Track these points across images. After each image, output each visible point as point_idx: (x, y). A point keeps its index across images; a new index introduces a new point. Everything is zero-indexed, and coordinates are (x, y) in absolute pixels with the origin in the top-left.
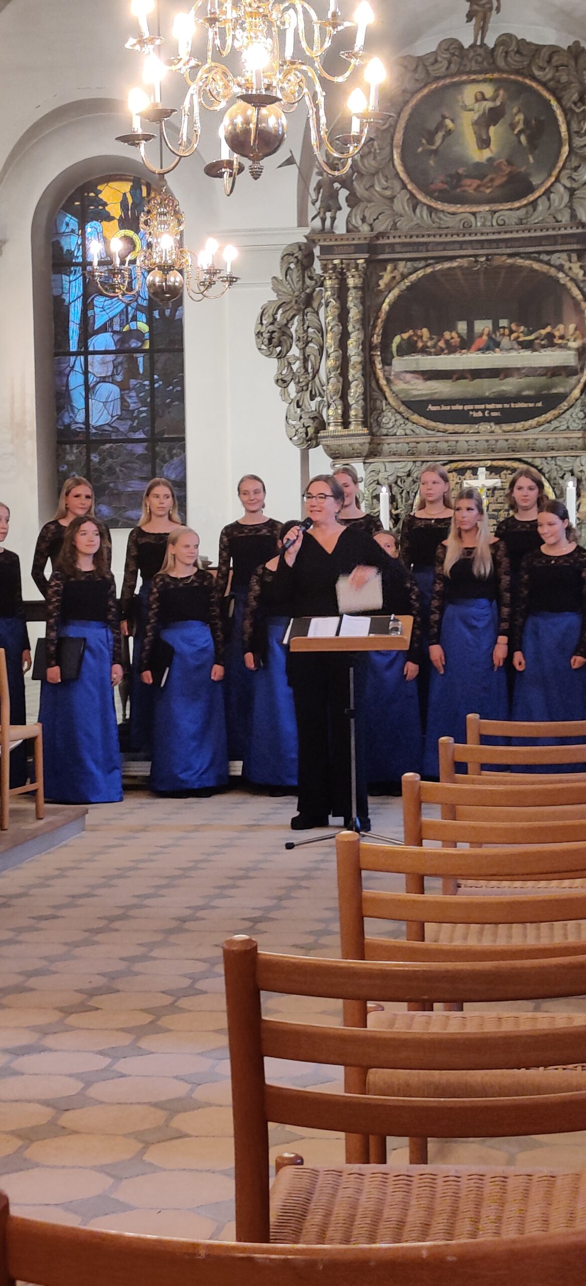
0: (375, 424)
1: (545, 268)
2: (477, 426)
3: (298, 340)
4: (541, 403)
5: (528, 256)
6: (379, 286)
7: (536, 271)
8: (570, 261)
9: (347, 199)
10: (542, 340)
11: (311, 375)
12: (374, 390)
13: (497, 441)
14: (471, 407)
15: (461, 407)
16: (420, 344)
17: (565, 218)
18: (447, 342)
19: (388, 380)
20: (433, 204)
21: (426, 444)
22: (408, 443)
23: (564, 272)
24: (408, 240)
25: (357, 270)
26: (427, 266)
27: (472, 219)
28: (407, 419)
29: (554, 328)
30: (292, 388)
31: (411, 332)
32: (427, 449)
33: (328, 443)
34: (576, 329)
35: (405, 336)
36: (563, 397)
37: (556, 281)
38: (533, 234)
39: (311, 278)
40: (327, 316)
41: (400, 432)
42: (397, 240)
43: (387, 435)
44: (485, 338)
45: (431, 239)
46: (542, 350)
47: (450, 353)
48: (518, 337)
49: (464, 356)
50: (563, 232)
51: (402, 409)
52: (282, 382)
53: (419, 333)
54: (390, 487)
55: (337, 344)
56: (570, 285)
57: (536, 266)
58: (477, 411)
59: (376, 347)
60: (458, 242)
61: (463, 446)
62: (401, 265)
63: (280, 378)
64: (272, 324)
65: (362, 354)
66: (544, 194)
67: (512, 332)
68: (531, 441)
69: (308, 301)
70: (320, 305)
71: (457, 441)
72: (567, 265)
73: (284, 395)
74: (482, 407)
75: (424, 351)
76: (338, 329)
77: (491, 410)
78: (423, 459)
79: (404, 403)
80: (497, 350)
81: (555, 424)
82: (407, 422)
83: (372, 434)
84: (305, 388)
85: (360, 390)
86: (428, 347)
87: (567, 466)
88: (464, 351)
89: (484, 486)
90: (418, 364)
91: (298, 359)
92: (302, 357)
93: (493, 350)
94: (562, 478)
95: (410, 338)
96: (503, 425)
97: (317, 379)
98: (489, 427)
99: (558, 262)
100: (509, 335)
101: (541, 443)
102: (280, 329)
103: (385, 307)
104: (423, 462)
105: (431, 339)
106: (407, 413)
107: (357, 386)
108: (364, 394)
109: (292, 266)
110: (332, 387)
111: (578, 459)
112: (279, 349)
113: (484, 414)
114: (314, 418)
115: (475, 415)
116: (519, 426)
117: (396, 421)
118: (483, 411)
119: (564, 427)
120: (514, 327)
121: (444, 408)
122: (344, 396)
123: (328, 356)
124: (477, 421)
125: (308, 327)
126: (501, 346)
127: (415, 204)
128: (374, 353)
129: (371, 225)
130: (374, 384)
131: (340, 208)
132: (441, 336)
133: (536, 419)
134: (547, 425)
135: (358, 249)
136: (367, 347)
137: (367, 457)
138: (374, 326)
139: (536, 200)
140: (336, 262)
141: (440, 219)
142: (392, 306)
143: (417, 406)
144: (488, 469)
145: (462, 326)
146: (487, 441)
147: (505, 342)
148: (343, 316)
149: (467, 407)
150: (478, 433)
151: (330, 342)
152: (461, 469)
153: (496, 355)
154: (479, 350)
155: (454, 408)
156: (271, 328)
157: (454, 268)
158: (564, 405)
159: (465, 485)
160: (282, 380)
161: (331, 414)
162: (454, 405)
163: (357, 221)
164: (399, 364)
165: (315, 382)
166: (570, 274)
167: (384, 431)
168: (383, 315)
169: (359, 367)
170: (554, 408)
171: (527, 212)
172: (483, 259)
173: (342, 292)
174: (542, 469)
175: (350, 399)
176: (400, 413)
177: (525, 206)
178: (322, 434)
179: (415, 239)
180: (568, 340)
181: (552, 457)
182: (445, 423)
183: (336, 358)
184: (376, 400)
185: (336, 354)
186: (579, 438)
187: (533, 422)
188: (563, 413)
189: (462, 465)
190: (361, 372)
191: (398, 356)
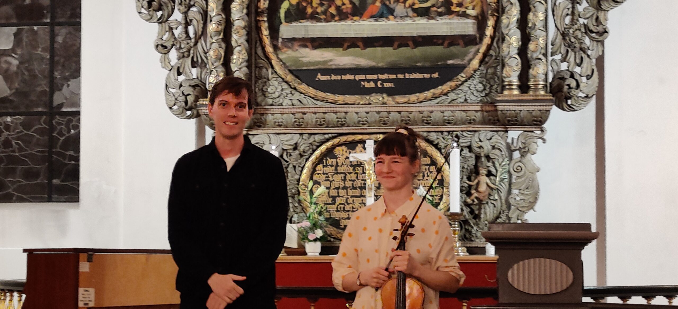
0: (259, 94)
2: (368, 98)
3: (182, 3)
4: (437, 74)
10: (438, 8)
11: (193, 40)
12: (260, 58)
13: (389, 113)
14: (363, 77)
15: (352, 77)
16: (309, 10)
19: (276, 48)
21: (313, 115)
22: (293, 114)
28: (295, 89)
30: (173, 55)
32: (314, 120)
35: (294, 1)
36: (462, 68)
41: (286, 102)
43: (272, 105)
44: (378, 4)
46: (439, 18)
49: (356, 23)
51: (289, 78)
52: (162, 48)
55: (220, 7)
58: (368, 81)
59: (262, 12)
61: (353, 118)
63: (160, 43)
65: (246, 18)
68: (426, 114)
71: (346, 113)
73: (165, 62)
74: (375, 77)
75: (314, 17)
77: (384, 81)
78: (310, 132)
79: (291, 71)
80: (391, 17)
81: (452, 96)
82: (293, 92)
84: (186, 54)
85: (244, 56)
86: (317, 13)
88: (355, 18)
89: (371, 160)
90: (306, 31)
91: (180, 24)
92: (183, 22)
93: (387, 18)
95: (299, 3)
96: (397, 97)
97: (200, 45)
98: (381, 99)
100: (404, 2)
101: (437, 116)
104: (311, 134)
106: (295, 83)
107: (240, 52)
108: (249, 61)
111: (477, 134)
113: (376, 84)
114: (194, 87)
115: (367, 85)
116: (413, 98)
117: (282, 90)
118: (375, 81)
119: (462, 100)
121: (334, 77)
122: (226, 62)
123: (211, 21)
124: (369, 92)
126: (395, 14)
128: (261, 19)
130: (259, 51)
133: (432, 91)
134: (445, 97)
136: (252, 11)
143: (305, 75)
146: (379, 113)
147: (399, 9)
149: (358, 77)
150: (370, 104)
151: (215, 5)
152: (351, 143)
153: (389, 22)
154: (372, 17)
155: (344, 77)
158: (462, 76)
160: (162, 46)
162: (345, 75)
164: (286, 30)
165: (197, 48)
167: (270, 101)
169: (244, 32)
170: (450, 80)
174: (438, 144)
175: (232, 65)
176: (287, 82)
180: (466, 8)
181: (449, 132)
182: (334, 93)
183: (219, 23)
184: (261, 68)
185: (219, 18)
186: (477, 111)
187: (428, 94)
188: (460, 85)
189: (350, 138)
190: (245, 37)
191: (286, 22)
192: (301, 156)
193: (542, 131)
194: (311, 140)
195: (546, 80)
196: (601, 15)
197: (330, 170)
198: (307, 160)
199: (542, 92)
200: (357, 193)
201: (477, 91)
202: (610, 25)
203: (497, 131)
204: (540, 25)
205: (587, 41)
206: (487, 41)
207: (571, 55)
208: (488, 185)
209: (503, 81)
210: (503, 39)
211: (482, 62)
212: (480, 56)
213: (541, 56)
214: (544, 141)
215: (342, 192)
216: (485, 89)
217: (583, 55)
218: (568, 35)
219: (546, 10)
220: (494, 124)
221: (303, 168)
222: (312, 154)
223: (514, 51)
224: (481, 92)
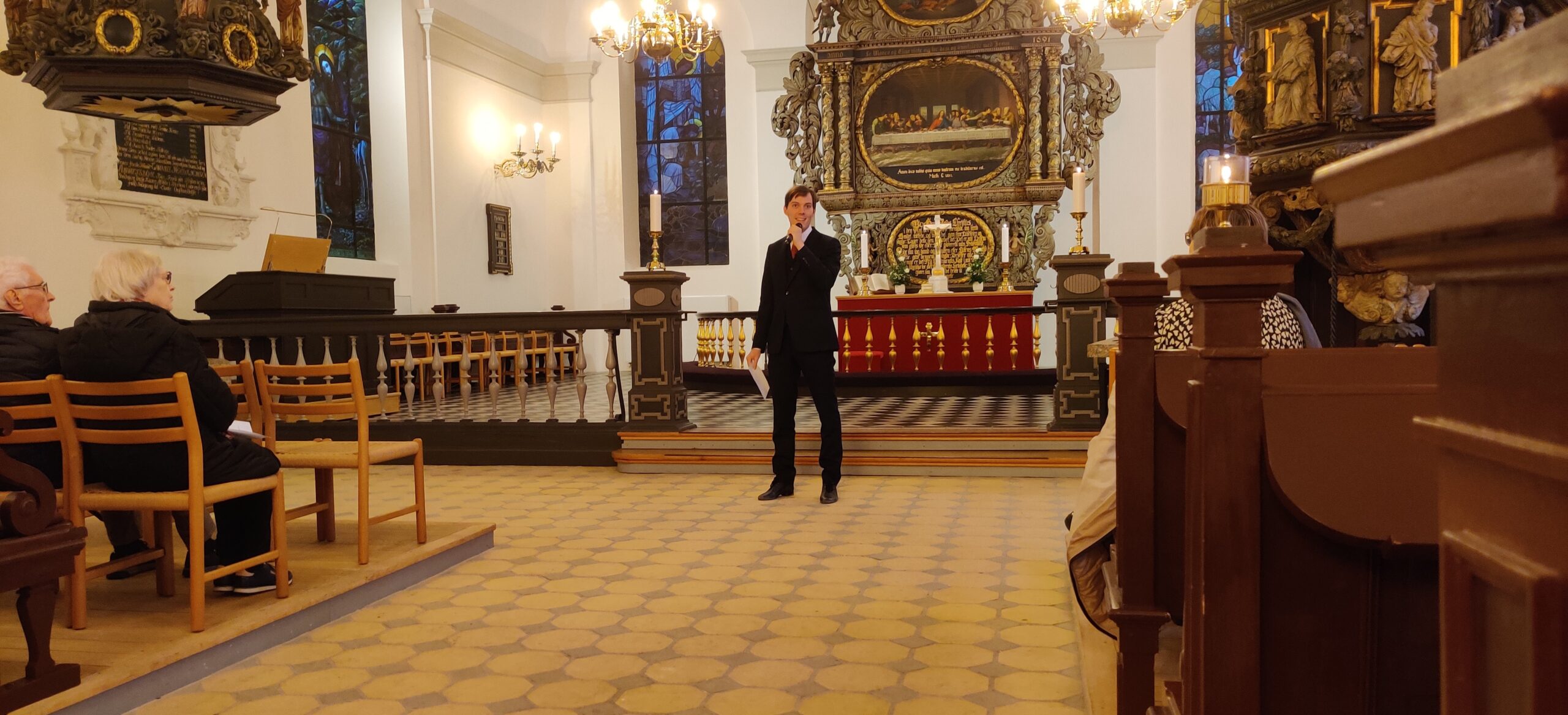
0: (858, 185)
1: (986, 65)
2: (934, 185)
3: (803, 123)
4: (982, 167)
5: (972, 56)
6: (862, 81)
7: (979, 68)
8: (1005, 60)
9: (838, 18)
11: (812, 149)
12: (858, 160)
13: (950, 195)
14: (931, 171)
15: (922, 171)
16: (892, 125)
17: (1001, 27)
18: (912, 123)
19: (869, 153)
20: (902, 20)
21: (897, 199)
22: (883, 198)
23: (1000, 68)
24: (883, 47)
25: (845, 70)
26: (897, 66)
27: (931, 30)
28: (883, 181)
29: (993, 109)
30: (798, 160)
31: (886, 116)
32: (897, 203)
33: (824, 199)
34: (1009, 111)
35: (881, 119)
36: (1002, 161)
37: (995, 74)
38: (976, 39)
39: (812, 77)
40: (823, 105)
41: (877, 190)
42: (875, 47)
43: (867, 193)
44: (941, 119)
45: (900, 45)
46: (984, 127)
47: (914, 131)
48: (966, 118)
49: (925, 133)
50: (999, 37)
51: (879, 173)
52: (791, 155)
53: (892, 116)
54: (870, 232)
55: (831, 125)
56: (1004, 77)
57: (979, 64)
58: (935, 173)
59: (859, 127)
60: (920, 47)
61: (924, 199)
62: (878, 66)
63: (789, 152)
64: (784, 112)
65: (849, 132)
66: (985, 9)
67: (961, 114)
68: (975, 195)
69: (810, 94)
70: (819, 97)
71: (919, 196)
72: (1003, 63)
73: (793, 164)
74: (939, 170)
75: (895, 130)
76: (831, 115)
77: (945, 173)
78: (894, 210)
79: (880, 169)
80: (950, 127)
81: (993, 182)
82: (882, 183)
83: (856, 192)
84: (807, 159)
85: (848, 159)
86: (898, 127)
87: (1002, 214)
88: (925, 129)
89: (938, 229)
90: (891, 139)
91: (802, 138)
92: (805, 136)
93: (947, 128)
94: (999, 222)
95: (884, 120)
96: (955, 184)
97: (816, 152)
98: (943, 186)
99: (995, 61)
100: (959, 117)
101: (983, 197)
102: (789, 116)
103: (867, 97)
104: (894, 212)
105: (901, 120)
106: (883, 176)
107: (845, 157)
108: (851, 162)
109: (798, 69)
110: (828, 157)
111: (1011, 208)
112: (788, 131)
113: (940, 176)
114: (814, 182)
115: (933, 176)
116: (966, 184)
117: (874, 182)
118: (939, 173)
119: (1000, 185)
120: (962, 110)
121: (910, 172)
122: (836, 164)
123: (824, 135)
124: (935, 181)
125: (810, 114)
126: (953, 125)
127: (888, 20)
128: (858, 132)
129: (856, 37)
130: (858, 155)
131: (834, 26)
132: (908, 118)
133: (979, 179)
134: (988, 183)
135: (846, 54)
136: (853, 127)
137: (853, 209)
138: (858, 112)
139: (979, 15)
140: (830, 64)
141: (907, 30)
142: (872, 97)
143: (890, 171)
144: (942, 216)
145: (924, 111)
146: (942, 196)
147: (956, 121)
148: (835, 105)
149: (927, 171)
150: (935, 190)
151: (826, 124)
152: (922, 217)
154: (936, 128)
155: (917, 171)
156: (783, 115)
157: (918, 67)
158: (1001, 168)
159: (925, 229)
161: (827, 177)
162: (918, 169)
163: (845, 35)
164: (877, 140)
165: (815, 154)
166: (1005, 70)
167: (866, 190)
168: (865, 104)
169: (847, 142)
170: (993, 171)
171: (972, 24)
172: (939, 59)
173: (834, 86)
174: (983, 216)
175: (840, 166)
176: (878, 177)
177: (970, 19)
178: (820, 192)
179: (888, 46)
180: (1003, 119)
181: (991, 207)
182: (911, 183)
183: (830, 136)
184: (859, 167)
185: (830, 133)
186: (1011, 192)
187: (977, 181)
188: (999, 174)
189: (923, 214)
190: (849, 146)
191: (876, 133)
192: (888, 228)
193: (1057, 204)
194: (895, 216)
195: (1060, 168)
196: (1099, 121)
197: (908, 237)
198: (892, 230)
199: (1058, 178)
200: (927, 251)
201: (1011, 178)
202: (1105, 129)
203: (1025, 206)
204: (1056, 130)
205: (1089, 140)
206: (1018, 142)
207: (1077, 150)
208: (1018, 243)
209: (1030, 171)
210: (1030, 141)
211: (1014, 157)
212: (1013, 153)
213: (1057, 152)
214: (1058, 212)
215: (917, 252)
216: (1016, 176)
217: (1087, 152)
218: (1075, 136)
219: (1060, 120)
220: (1023, 201)
221: (889, 236)
222: (895, 226)
223: (1037, 149)
224: (1014, 178)
